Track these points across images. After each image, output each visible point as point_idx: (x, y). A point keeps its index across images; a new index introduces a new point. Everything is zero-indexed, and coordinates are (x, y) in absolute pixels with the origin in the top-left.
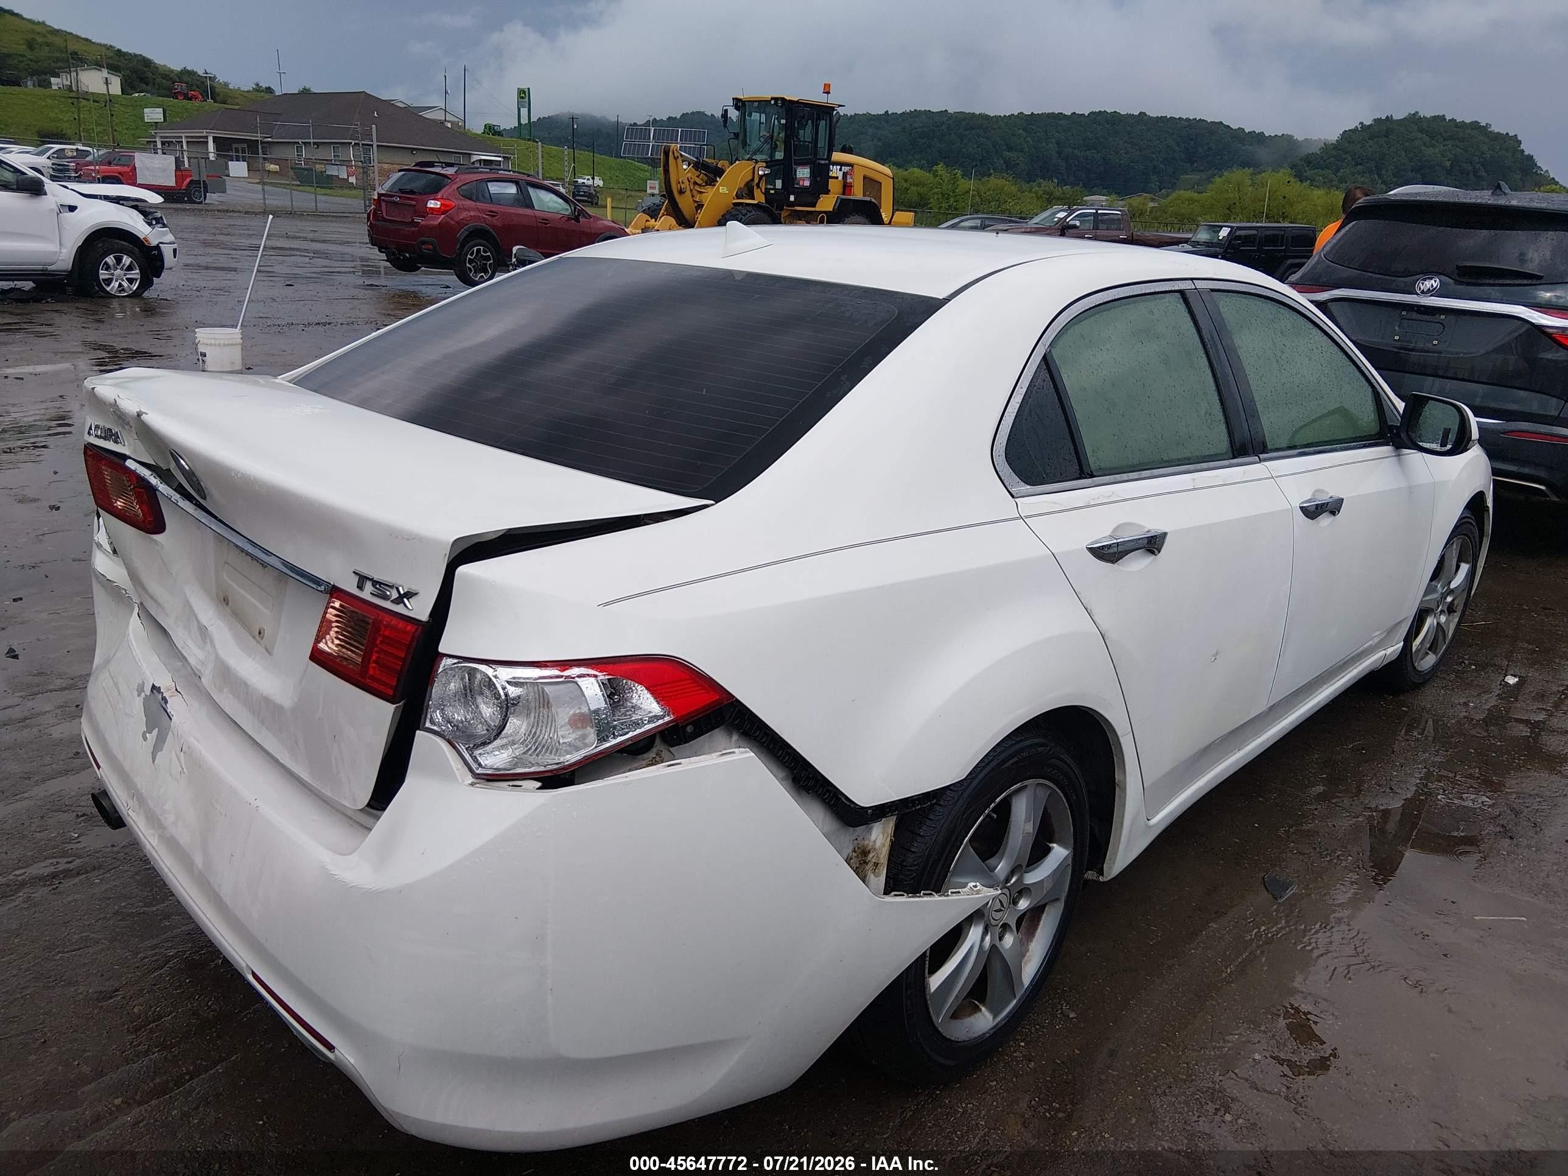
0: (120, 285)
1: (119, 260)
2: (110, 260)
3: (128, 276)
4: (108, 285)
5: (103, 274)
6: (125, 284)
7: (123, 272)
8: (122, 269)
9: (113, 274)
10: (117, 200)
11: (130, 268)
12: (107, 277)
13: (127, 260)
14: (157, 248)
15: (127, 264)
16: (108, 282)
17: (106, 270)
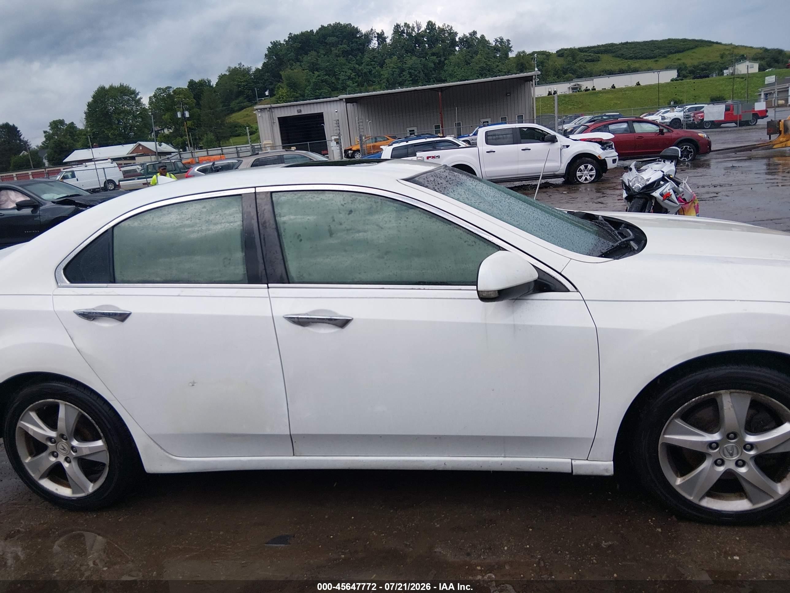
0: (586, 178)
1: (586, 167)
2: (582, 167)
3: (590, 174)
4: (580, 179)
5: (578, 174)
6: (588, 177)
7: (587, 172)
8: (587, 171)
9: (583, 174)
10: (590, 140)
11: (591, 170)
12: (580, 175)
13: (590, 167)
14: (604, 160)
15: (590, 168)
16: (580, 177)
17: (581, 172)
